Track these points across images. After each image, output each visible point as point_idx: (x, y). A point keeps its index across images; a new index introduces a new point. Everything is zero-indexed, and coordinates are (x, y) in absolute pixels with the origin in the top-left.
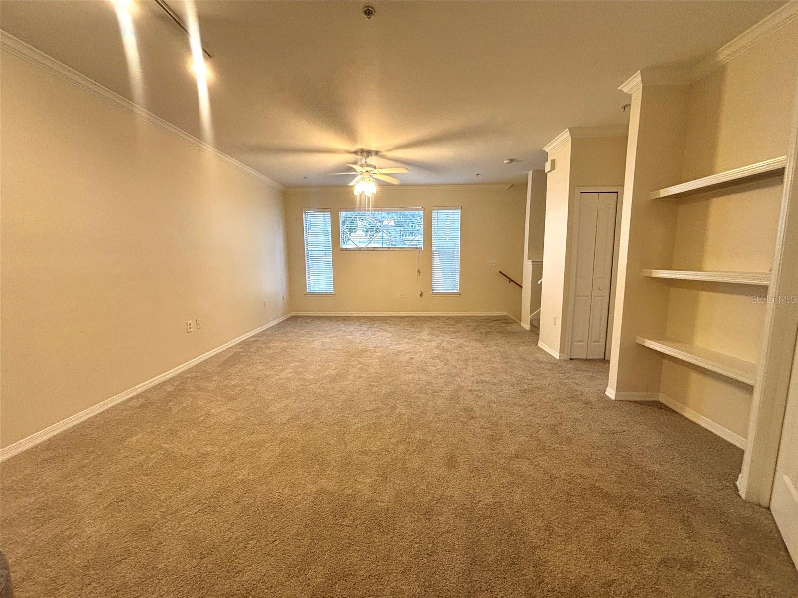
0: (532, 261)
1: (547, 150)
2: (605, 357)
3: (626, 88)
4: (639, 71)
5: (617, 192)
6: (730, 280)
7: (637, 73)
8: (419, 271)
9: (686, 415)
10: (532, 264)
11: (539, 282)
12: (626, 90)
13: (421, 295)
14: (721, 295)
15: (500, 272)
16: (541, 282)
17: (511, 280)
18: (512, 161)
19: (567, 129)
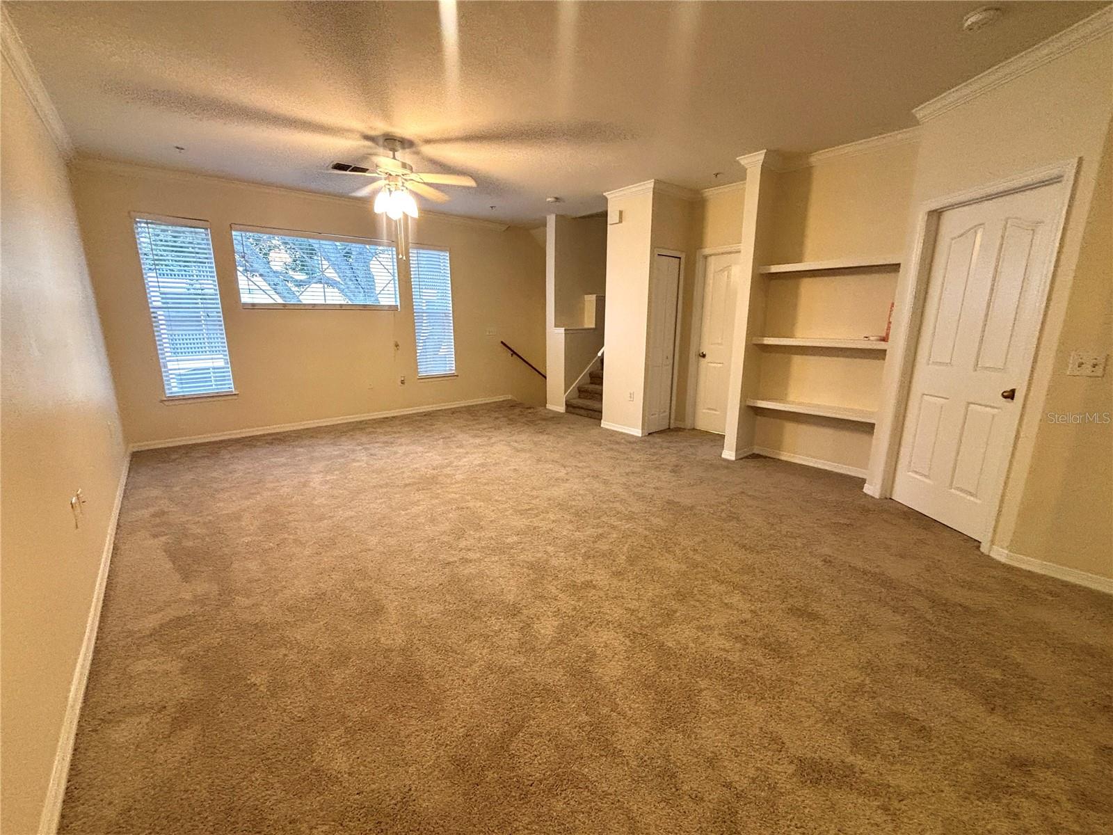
0: (565, 330)
1: (609, 197)
2: (669, 426)
3: (744, 160)
4: (765, 151)
5: (680, 258)
6: (837, 345)
7: (761, 152)
8: (397, 346)
9: (783, 458)
10: (565, 334)
11: (599, 354)
12: (742, 162)
13: (403, 382)
14: (811, 358)
15: (502, 342)
16: (603, 354)
17: (514, 353)
18: (557, 198)
19: (653, 180)
